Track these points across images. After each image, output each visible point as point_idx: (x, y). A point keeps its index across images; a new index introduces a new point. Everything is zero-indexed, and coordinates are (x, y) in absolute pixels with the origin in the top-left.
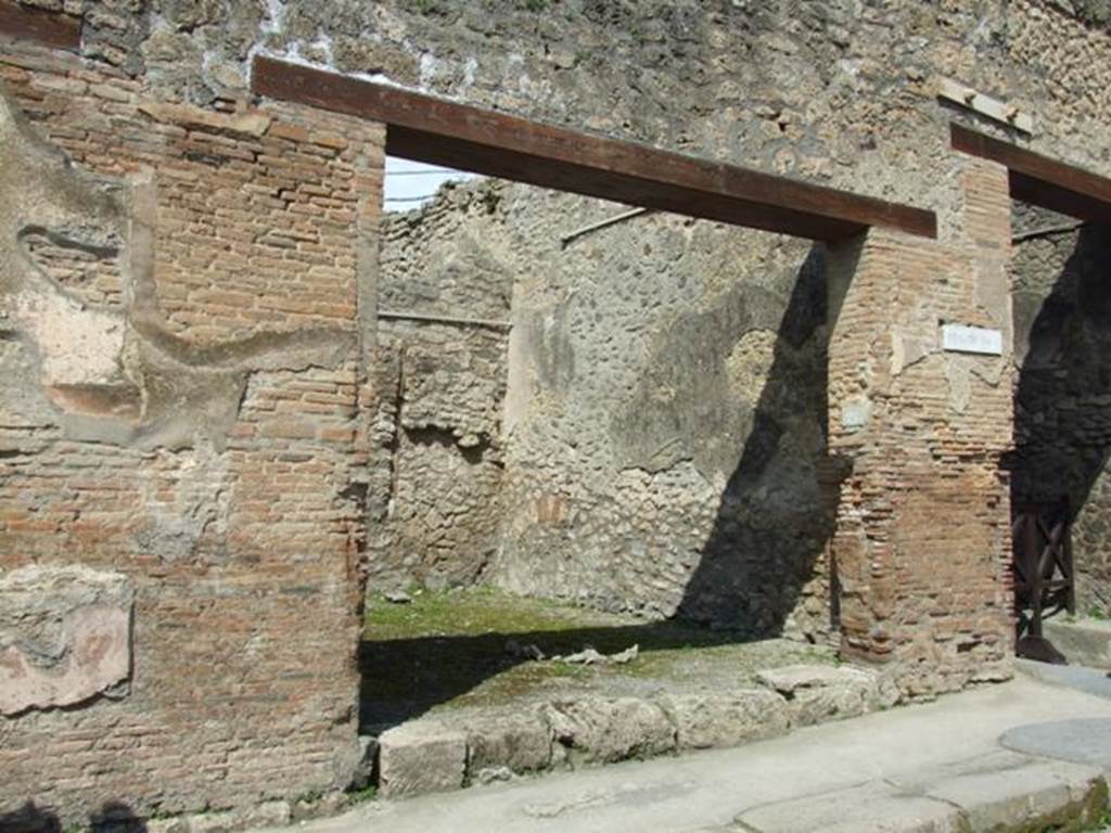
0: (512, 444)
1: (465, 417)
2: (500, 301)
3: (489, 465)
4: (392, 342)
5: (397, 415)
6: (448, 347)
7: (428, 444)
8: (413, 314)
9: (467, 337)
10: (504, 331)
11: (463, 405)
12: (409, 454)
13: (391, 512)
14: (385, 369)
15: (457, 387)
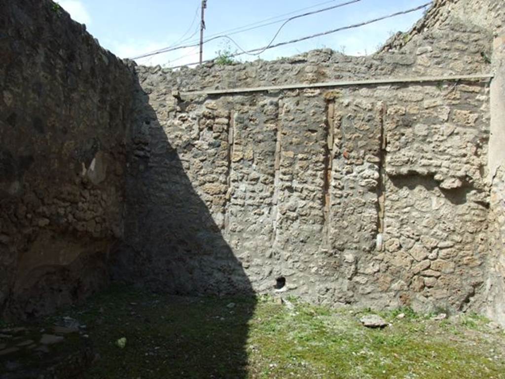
0: (496, 185)
1: (445, 163)
2: (478, 57)
3: (473, 205)
4: (373, 104)
5: (381, 165)
6: (426, 103)
7: (412, 188)
8: (391, 79)
9: (444, 93)
10: (483, 83)
11: (443, 152)
12: (394, 197)
13: (379, 244)
14: (367, 127)
15: (436, 137)
